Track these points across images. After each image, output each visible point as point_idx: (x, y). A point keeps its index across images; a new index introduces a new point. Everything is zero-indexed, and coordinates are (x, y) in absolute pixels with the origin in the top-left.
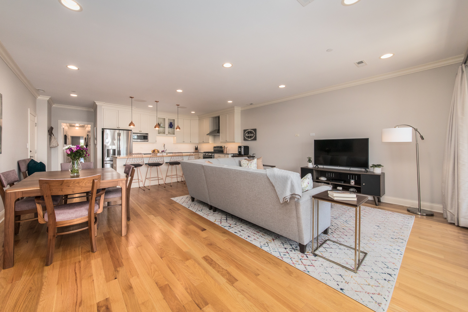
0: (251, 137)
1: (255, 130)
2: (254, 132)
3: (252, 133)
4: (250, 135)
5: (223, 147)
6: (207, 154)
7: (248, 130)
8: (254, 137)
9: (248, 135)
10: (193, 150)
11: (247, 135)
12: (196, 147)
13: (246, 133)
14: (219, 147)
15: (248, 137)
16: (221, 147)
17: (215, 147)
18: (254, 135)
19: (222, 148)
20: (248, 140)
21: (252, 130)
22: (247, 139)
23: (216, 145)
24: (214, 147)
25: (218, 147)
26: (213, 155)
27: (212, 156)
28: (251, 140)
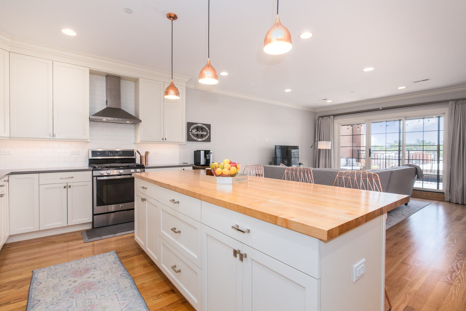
0: (202, 136)
1: (209, 126)
2: (207, 129)
3: (203, 130)
4: (201, 133)
7: (196, 124)
8: (207, 137)
9: (196, 133)
11: (194, 131)
13: (192, 129)
15: (197, 136)
18: (207, 134)
21: (204, 126)
22: (196, 139)
28: (202, 141)
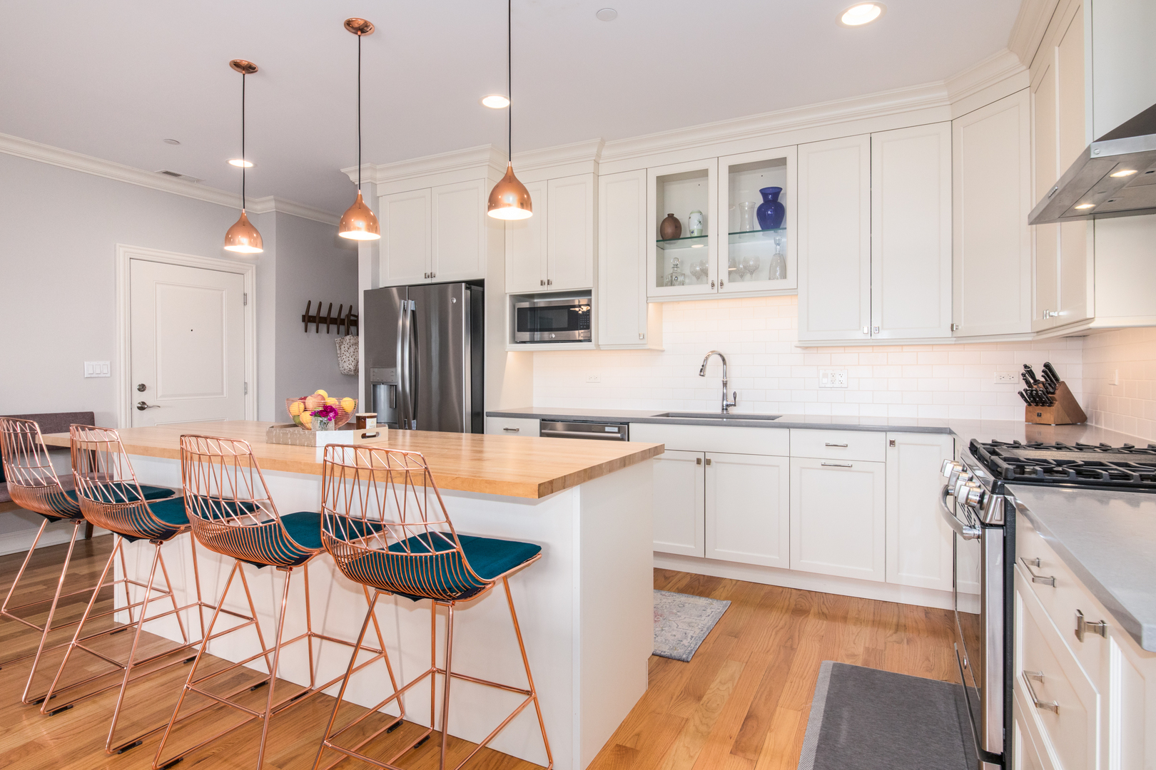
12: (1039, 376)
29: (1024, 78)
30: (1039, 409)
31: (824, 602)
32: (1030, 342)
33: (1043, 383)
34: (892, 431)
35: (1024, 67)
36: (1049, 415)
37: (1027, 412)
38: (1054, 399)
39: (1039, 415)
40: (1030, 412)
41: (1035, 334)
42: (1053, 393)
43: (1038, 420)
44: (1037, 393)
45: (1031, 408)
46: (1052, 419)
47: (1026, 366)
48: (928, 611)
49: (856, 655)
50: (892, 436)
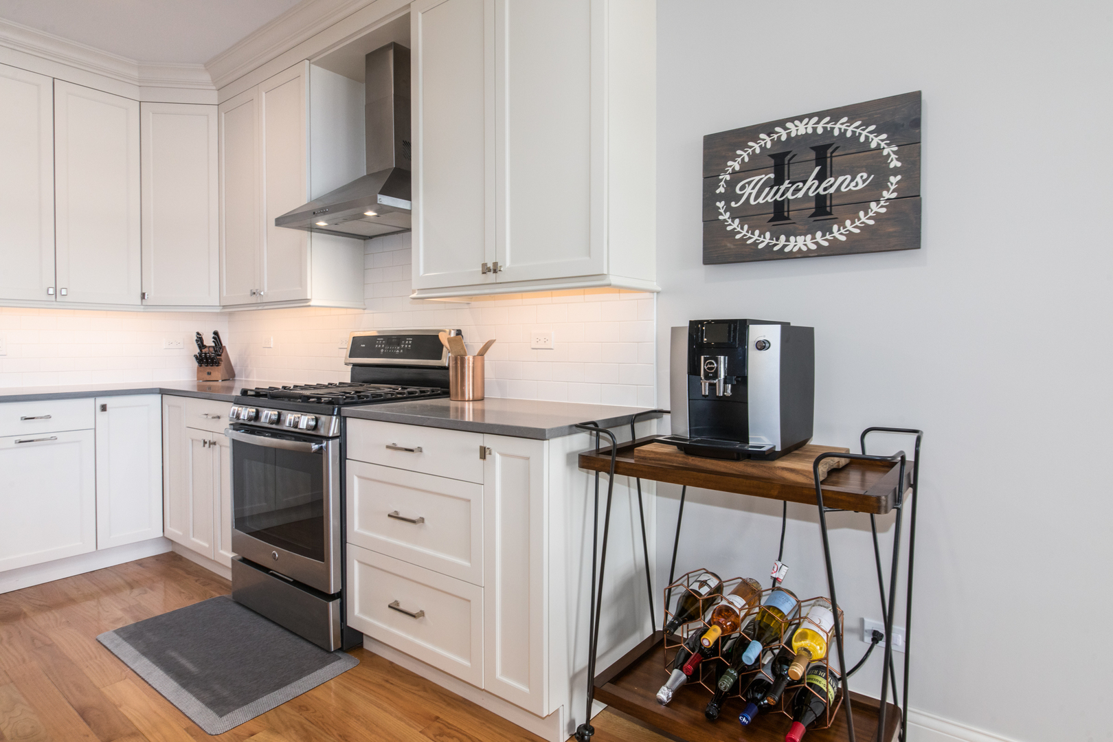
0: (825, 210)
1: (899, 113)
2: (881, 139)
3: (838, 160)
5: (443, 338)
6: (268, 414)
9: (768, 197)
10: (183, 373)
11: (755, 191)
12: (209, 342)
14: (408, 344)
16: (428, 344)
17: (361, 346)
18: (879, 184)
19: (438, 356)
20: (782, 256)
23: (375, 323)
24: (356, 341)
25: (392, 342)
26: (334, 429)
27: (320, 439)
28: (820, 253)
29: (213, 97)
30: (209, 369)
31: (28, 598)
32: (217, 313)
33: (213, 347)
34: (101, 397)
35: (214, 88)
36: (217, 373)
37: (198, 371)
38: (221, 360)
39: (209, 374)
40: (201, 371)
41: (221, 308)
42: (220, 355)
43: (208, 377)
44: (206, 356)
45: (202, 368)
46: (220, 376)
47: (198, 334)
48: (139, 563)
49: (120, 619)
50: (101, 401)
